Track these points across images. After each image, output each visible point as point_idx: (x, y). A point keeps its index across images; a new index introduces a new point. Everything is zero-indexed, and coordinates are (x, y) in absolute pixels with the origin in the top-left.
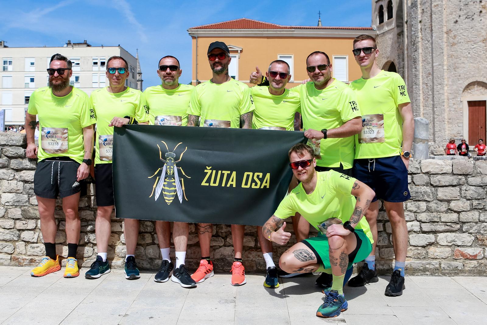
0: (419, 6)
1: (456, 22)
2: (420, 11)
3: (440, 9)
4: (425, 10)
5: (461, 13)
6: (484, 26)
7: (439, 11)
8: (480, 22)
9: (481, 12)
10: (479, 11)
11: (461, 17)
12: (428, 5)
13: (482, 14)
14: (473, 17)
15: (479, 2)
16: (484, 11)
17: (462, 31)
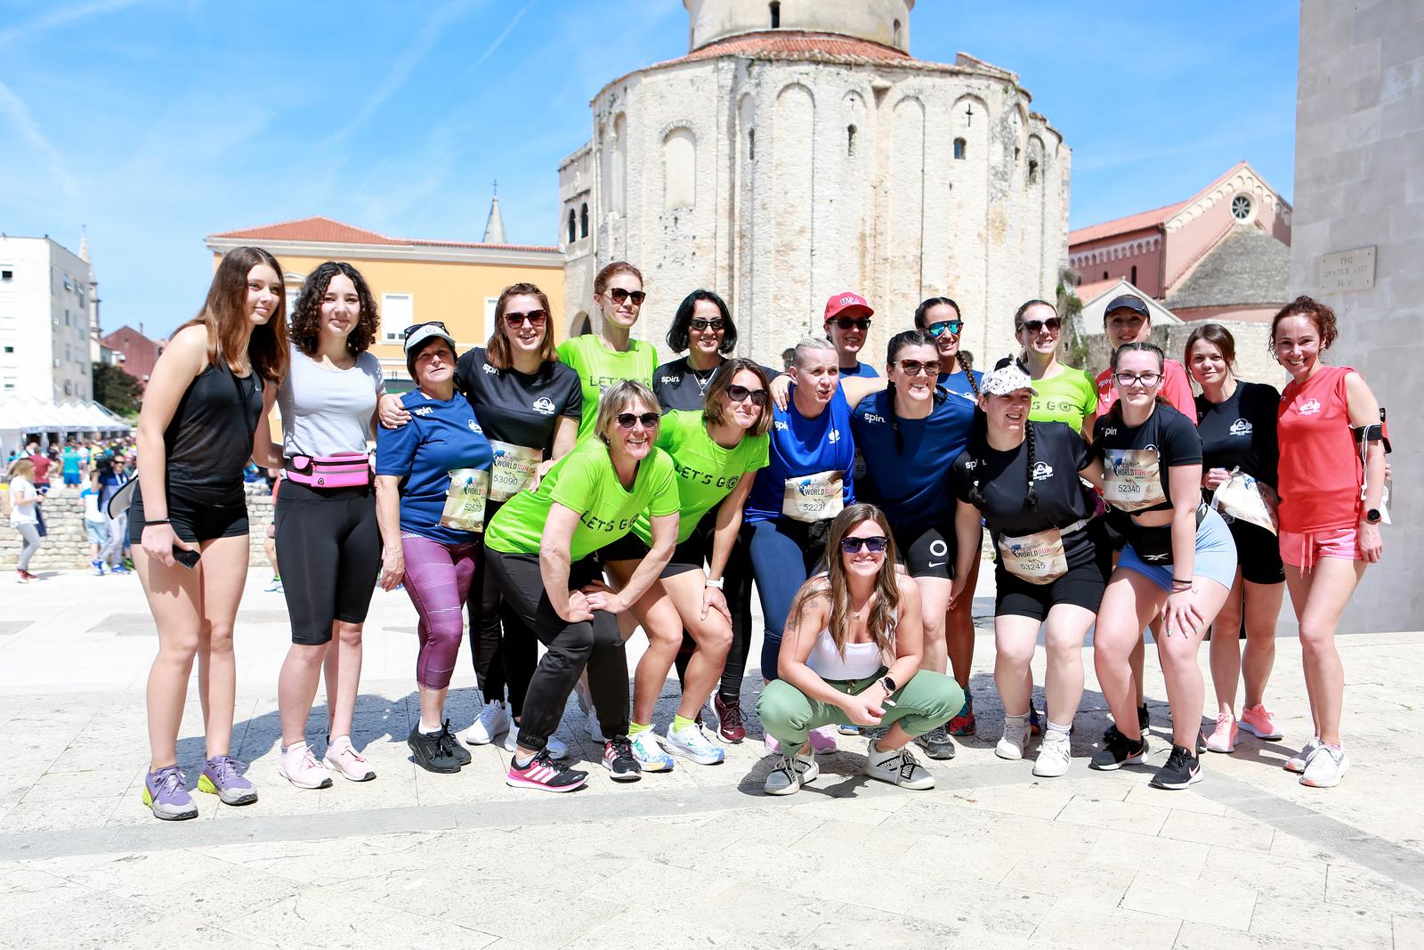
0: (611, 232)
1: (660, 266)
2: (611, 240)
3: (637, 242)
4: (619, 240)
5: (667, 253)
6: (697, 276)
7: (636, 245)
8: (693, 269)
9: (694, 254)
10: (692, 252)
11: (667, 260)
12: (622, 231)
13: (695, 258)
14: (683, 261)
15: (691, 238)
16: (697, 254)
17: (667, 282)
